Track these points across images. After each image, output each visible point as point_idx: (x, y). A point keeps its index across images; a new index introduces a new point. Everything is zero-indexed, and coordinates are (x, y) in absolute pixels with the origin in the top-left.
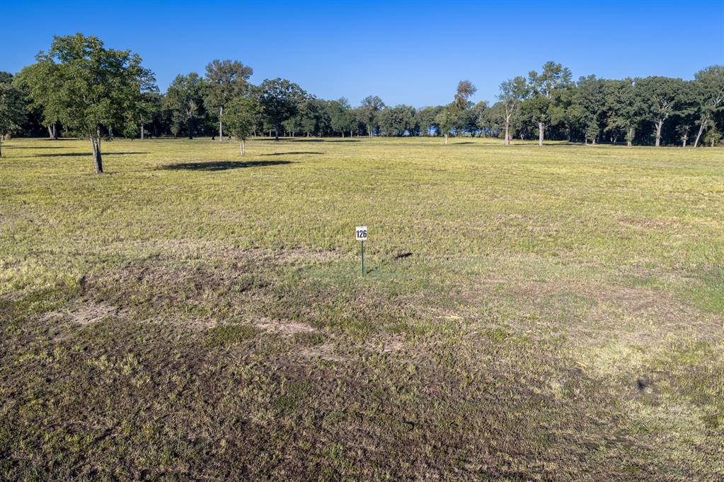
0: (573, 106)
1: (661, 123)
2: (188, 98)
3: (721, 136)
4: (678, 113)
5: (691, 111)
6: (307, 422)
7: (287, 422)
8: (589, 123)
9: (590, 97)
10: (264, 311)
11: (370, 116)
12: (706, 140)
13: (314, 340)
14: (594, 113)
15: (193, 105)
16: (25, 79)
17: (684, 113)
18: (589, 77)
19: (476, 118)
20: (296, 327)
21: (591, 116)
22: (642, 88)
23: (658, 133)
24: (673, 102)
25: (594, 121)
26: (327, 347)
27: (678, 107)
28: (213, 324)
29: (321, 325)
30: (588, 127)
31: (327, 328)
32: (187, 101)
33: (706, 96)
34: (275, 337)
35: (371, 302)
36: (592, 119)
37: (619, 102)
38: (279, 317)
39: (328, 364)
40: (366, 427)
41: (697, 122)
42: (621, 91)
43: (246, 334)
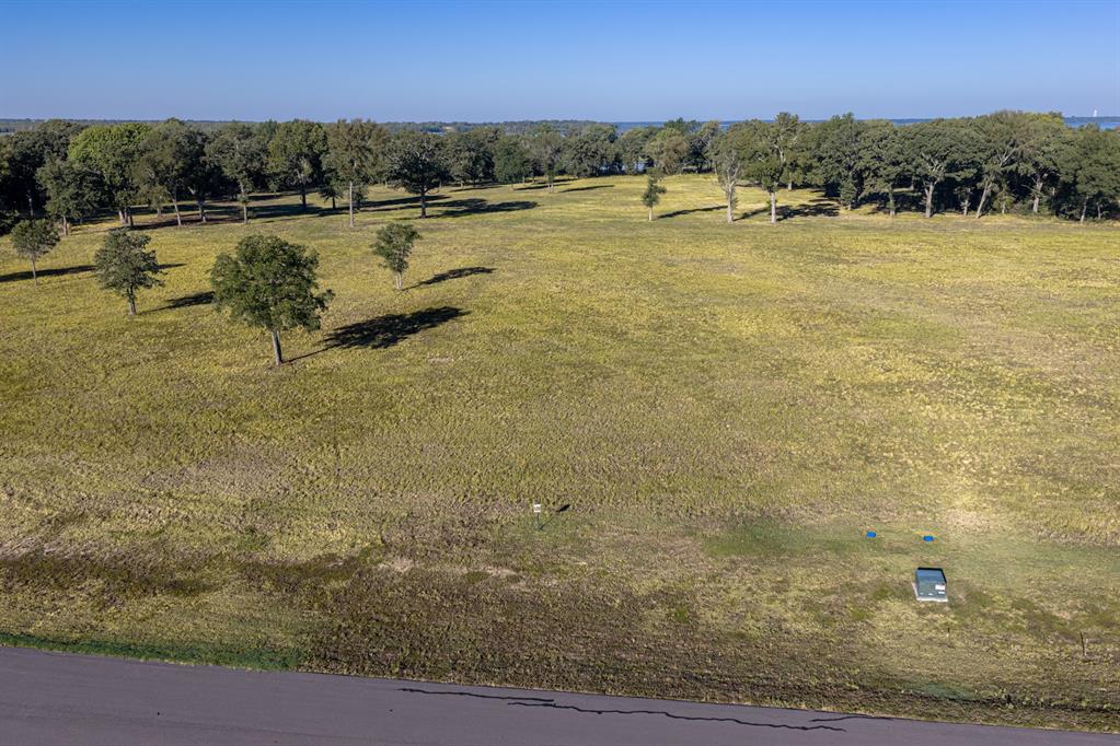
0: (814, 171)
1: (932, 188)
2: (299, 155)
3: (1014, 199)
4: (953, 175)
5: (969, 173)
6: (518, 621)
7: (511, 621)
8: (843, 183)
9: (845, 148)
10: (487, 562)
11: (549, 162)
12: (995, 205)
13: (515, 580)
14: (849, 168)
15: (306, 165)
16: (86, 147)
17: (959, 176)
18: (844, 116)
19: (704, 145)
20: (507, 572)
21: (846, 173)
22: (906, 142)
23: (929, 201)
24: (946, 162)
25: (850, 180)
26: (522, 583)
27: (952, 167)
28: (465, 570)
29: (517, 570)
30: (842, 187)
31: (521, 572)
32: (298, 159)
33: (988, 153)
34: (497, 578)
35: (543, 553)
36: (847, 177)
37: (879, 159)
38: (497, 565)
39: (523, 593)
40: (540, 622)
41: (979, 185)
42: (881, 144)
43: (482, 576)
